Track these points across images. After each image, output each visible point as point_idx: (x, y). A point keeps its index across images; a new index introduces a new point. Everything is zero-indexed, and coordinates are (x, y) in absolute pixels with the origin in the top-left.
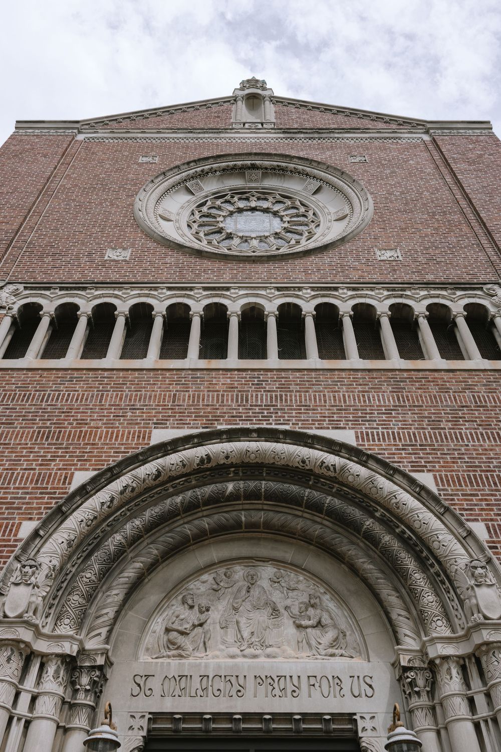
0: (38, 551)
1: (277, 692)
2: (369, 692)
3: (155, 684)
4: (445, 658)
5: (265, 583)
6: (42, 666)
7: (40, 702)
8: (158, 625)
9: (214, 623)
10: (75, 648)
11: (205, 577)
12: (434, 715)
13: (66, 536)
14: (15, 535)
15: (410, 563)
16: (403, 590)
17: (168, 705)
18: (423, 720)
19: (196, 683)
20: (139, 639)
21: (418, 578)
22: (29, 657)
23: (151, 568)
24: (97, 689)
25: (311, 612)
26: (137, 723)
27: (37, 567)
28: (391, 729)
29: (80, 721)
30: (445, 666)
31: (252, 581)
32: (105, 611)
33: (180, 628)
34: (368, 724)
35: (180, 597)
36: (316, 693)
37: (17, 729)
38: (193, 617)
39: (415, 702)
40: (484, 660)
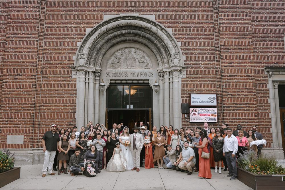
0: (83, 50)
1: (134, 76)
2: (152, 75)
3: (111, 74)
4: (166, 71)
5: (132, 53)
6: (89, 73)
7: (90, 79)
8: (110, 62)
9: (122, 62)
10: (94, 70)
11: (119, 52)
12: (163, 80)
13: (88, 47)
14: (76, 46)
15: (163, 51)
16: (161, 56)
17: (113, 78)
18: (161, 81)
19: (118, 74)
20: (106, 66)
21: (164, 55)
22: (86, 72)
23: (107, 50)
24: (100, 76)
25: (142, 59)
26: (108, 81)
27: (83, 54)
28: (155, 82)
29: (98, 82)
30: (166, 73)
31: (130, 52)
32: (99, 61)
33: (115, 63)
34: (151, 81)
35: (114, 56)
36: (142, 76)
37: (87, 84)
38: (117, 60)
39: (160, 78)
40: (173, 72)
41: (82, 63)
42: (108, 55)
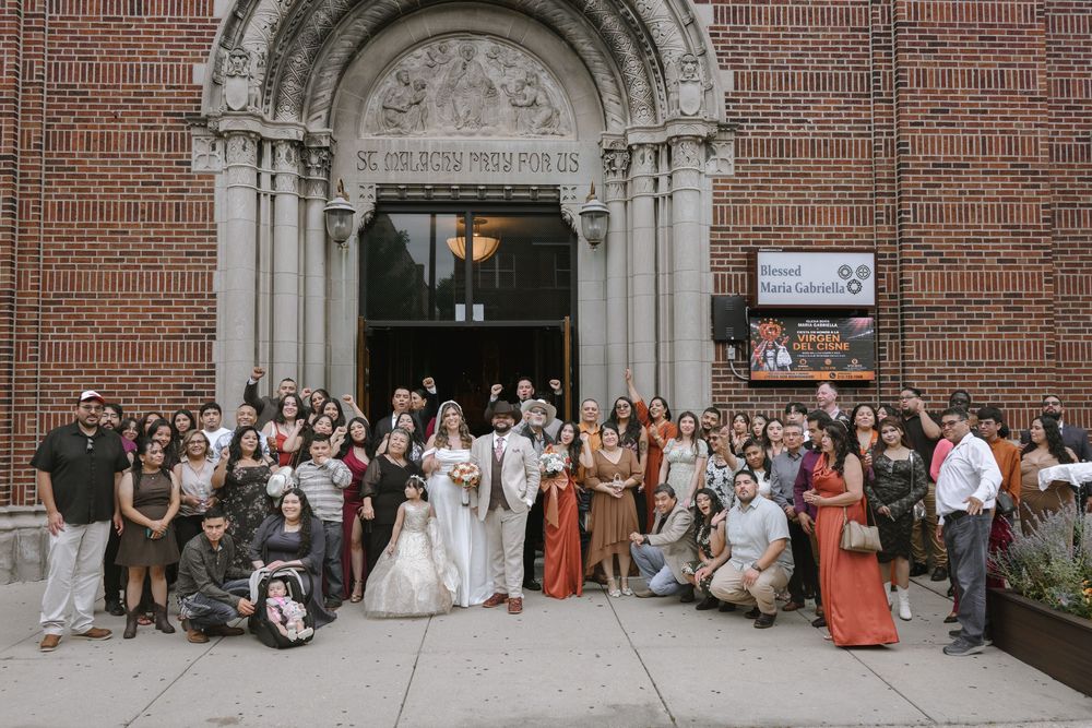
0: (242, 36)
1: (490, 167)
2: (574, 167)
3: (379, 159)
4: (641, 145)
5: (481, 59)
6: (273, 149)
7: (279, 180)
8: (374, 102)
9: (431, 101)
10: (301, 134)
11: (419, 52)
12: (625, 189)
13: (267, 20)
14: (211, 14)
15: (627, 49)
16: (618, 75)
17: (392, 178)
18: (614, 193)
19: (416, 159)
20: (358, 119)
21: (633, 66)
22: (260, 142)
23: (362, 45)
24: (327, 166)
25: (528, 90)
26: (367, 192)
27: (246, 56)
28: (589, 199)
29: (317, 193)
30: (641, 152)
31: (469, 55)
32: (321, 94)
33: (397, 107)
34: (569, 194)
35: (395, 73)
36: (526, 168)
37: (265, 203)
38: (408, 95)
39: (611, 179)
40: (674, 148)
41: (237, 101)
42: (364, 67)
